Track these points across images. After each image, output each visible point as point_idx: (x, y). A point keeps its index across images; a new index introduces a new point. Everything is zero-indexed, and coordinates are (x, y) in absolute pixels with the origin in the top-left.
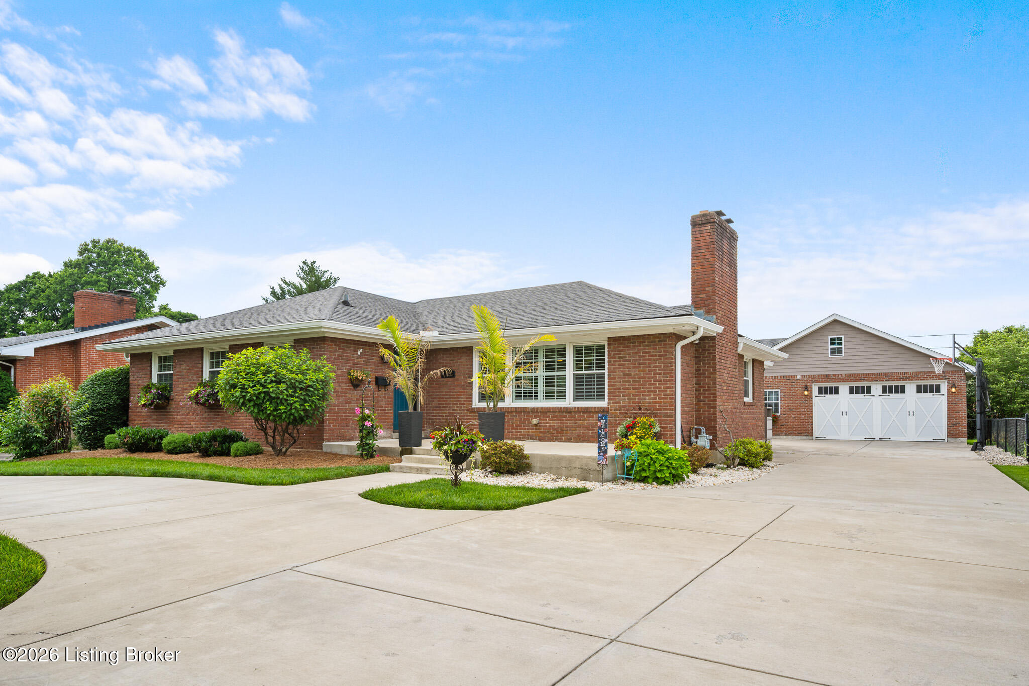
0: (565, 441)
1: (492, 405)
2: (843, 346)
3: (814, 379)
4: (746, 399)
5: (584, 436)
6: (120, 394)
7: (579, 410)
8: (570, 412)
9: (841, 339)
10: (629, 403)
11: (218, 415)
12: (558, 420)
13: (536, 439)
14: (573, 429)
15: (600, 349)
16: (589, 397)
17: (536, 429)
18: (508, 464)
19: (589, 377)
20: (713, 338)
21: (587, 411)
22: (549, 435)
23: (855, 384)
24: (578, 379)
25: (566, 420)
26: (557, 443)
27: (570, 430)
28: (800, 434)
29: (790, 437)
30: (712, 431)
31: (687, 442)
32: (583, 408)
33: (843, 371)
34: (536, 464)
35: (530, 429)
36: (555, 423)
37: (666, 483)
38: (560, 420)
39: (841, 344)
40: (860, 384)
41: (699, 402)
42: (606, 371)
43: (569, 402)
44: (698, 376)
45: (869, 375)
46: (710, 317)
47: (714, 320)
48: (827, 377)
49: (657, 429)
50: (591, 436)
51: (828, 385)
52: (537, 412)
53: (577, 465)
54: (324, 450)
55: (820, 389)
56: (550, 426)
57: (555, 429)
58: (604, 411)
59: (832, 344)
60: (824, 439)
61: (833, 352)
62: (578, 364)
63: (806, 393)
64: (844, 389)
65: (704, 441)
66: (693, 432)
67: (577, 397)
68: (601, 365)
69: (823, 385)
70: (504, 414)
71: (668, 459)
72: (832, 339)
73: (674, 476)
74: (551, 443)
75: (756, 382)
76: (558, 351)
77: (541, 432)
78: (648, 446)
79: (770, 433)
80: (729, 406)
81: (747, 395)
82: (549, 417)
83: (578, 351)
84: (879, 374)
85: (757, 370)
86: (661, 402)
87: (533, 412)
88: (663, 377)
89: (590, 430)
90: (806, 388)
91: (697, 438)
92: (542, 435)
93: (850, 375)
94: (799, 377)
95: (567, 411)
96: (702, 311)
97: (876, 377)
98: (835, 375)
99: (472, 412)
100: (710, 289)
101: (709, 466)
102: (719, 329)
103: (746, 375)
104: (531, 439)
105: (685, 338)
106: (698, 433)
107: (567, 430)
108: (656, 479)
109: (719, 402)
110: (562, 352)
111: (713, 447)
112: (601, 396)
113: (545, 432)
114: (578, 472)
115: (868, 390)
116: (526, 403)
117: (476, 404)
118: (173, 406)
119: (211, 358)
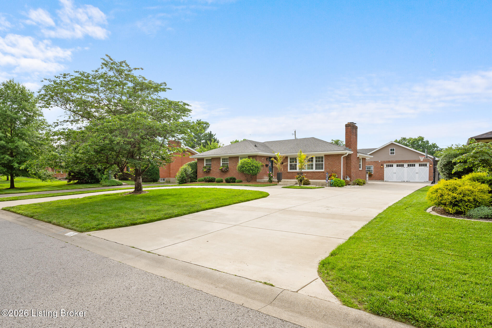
1: (300, 171)
2: (395, 151)
3: (385, 162)
4: (360, 169)
6: (195, 168)
7: (317, 172)
9: (394, 149)
10: (330, 170)
11: (224, 173)
15: (322, 157)
16: (319, 169)
18: (306, 183)
19: (319, 164)
20: (351, 154)
21: (319, 172)
23: (398, 164)
24: (316, 165)
25: (313, 174)
28: (380, 180)
29: (376, 181)
30: (350, 177)
31: (344, 179)
33: (394, 159)
34: (311, 183)
36: (311, 175)
37: (340, 187)
39: (394, 151)
40: (400, 164)
41: (347, 170)
42: (324, 163)
43: (314, 170)
44: (347, 164)
45: (403, 161)
46: (350, 149)
47: (351, 150)
48: (389, 162)
49: (337, 176)
51: (390, 164)
52: (306, 172)
53: (321, 183)
54: (257, 181)
55: (387, 165)
57: (310, 177)
58: (323, 172)
59: (391, 151)
60: (388, 182)
61: (391, 153)
62: (316, 161)
63: (382, 167)
64: (395, 165)
65: (348, 179)
66: (345, 177)
67: (316, 169)
68: (322, 161)
69: (388, 164)
71: (341, 182)
72: (391, 149)
73: (342, 185)
75: (363, 164)
78: (336, 179)
79: (367, 179)
80: (355, 171)
81: (360, 168)
82: (309, 174)
83: (316, 158)
84: (407, 160)
85: (363, 161)
86: (338, 170)
88: (338, 164)
89: (320, 177)
90: (382, 165)
91: (346, 178)
93: (397, 161)
94: (380, 161)
95: (314, 172)
96: (348, 148)
97: (405, 161)
98: (392, 161)
100: (350, 142)
101: (349, 185)
102: (352, 152)
103: (360, 162)
105: (344, 155)
106: (347, 177)
107: (314, 177)
108: (338, 186)
109: (352, 170)
110: (312, 158)
111: (350, 181)
112: (322, 169)
113: (308, 177)
114: (321, 184)
115: (403, 166)
117: (289, 170)
118: (211, 172)
119: (222, 160)
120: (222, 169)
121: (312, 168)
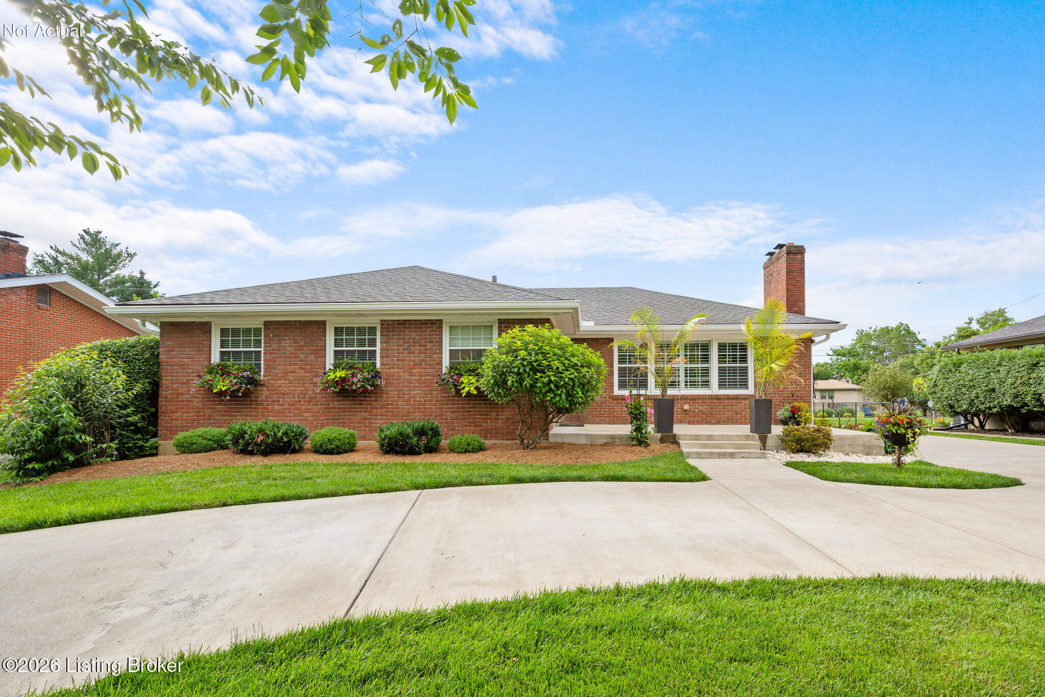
0: (715, 424)
5: (733, 419)
6: (149, 376)
8: (720, 399)
10: (774, 391)
11: (361, 404)
12: (707, 406)
13: (685, 423)
14: (722, 413)
15: (743, 346)
16: (733, 385)
17: (685, 414)
19: (735, 369)
22: (699, 419)
24: (722, 371)
25: (715, 406)
26: (706, 426)
27: (719, 414)
32: (733, 395)
35: (679, 414)
36: (704, 408)
38: (710, 406)
42: (750, 365)
43: (714, 389)
50: (739, 419)
52: (687, 399)
54: (551, 439)
56: (700, 411)
57: (704, 414)
62: (722, 359)
67: (722, 385)
68: (744, 360)
70: (673, 400)
74: (701, 425)
76: (701, 346)
77: (691, 417)
82: (698, 403)
83: (722, 347)
86: (802, 391)
87: (682, 399)
88: (803, 371)
89: (739, 414)
92: (691, 419)
95: (714, 397)
99: (613, 399)
104: (680, 423)
107: (716, 414)
110: (706, 347)
112: (745, 385)
113: (695, 417)
116: (691, 391)
117: (617, 392)
118: (264, 393)
119: (336, 334)
120: (343, 379)
121: (706, 384)
